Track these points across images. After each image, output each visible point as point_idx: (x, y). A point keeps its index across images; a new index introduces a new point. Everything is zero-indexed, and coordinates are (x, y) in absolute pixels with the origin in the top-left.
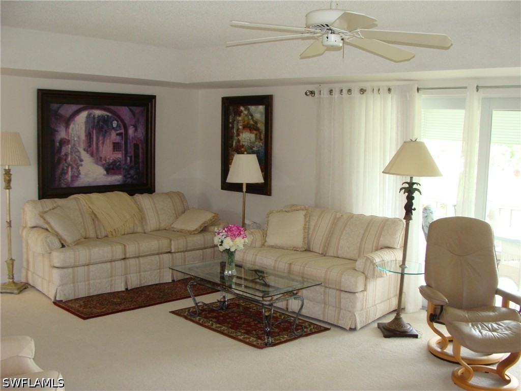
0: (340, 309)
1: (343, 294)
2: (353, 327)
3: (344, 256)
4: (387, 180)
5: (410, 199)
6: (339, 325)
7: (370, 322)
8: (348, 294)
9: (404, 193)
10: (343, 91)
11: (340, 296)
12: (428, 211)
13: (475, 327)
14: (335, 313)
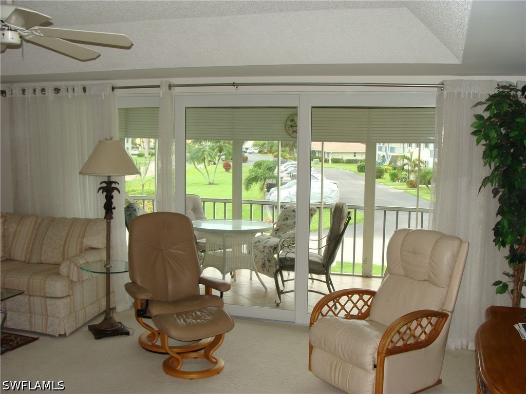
0: (47, 316)
1: (49, 301)
2: (63, 333)
3: (48, 261)
4: (87, 182)
5: (109, 198)
6: (47, 333)
7: (80, 325)
8: (54, 300)
9: (103, 193)
10: (37, 90)
11: (45, 302)
12: (131, 210)
13: (180, 317)
14: (42, 321)
